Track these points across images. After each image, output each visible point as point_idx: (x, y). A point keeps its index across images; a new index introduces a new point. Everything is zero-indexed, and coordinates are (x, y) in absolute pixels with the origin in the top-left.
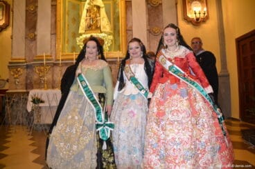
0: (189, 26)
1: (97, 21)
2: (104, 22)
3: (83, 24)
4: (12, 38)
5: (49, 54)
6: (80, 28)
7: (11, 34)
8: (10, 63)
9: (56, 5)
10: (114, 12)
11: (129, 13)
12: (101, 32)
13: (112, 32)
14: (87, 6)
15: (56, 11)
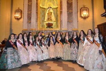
0: (82, 19)
1: (51, 17)
2: (53, 18)
3: (46, 18)
4: (23, 22)
5: (35, 28)
6: (45, 19)
7: (22, 21)
8: (23, 31)
9: (37, 12)
10: (57, 13)
11: (61, 15)
12: (52, 21)
13: (56, 21)
14: (47, 12)
15: (37, 14)
